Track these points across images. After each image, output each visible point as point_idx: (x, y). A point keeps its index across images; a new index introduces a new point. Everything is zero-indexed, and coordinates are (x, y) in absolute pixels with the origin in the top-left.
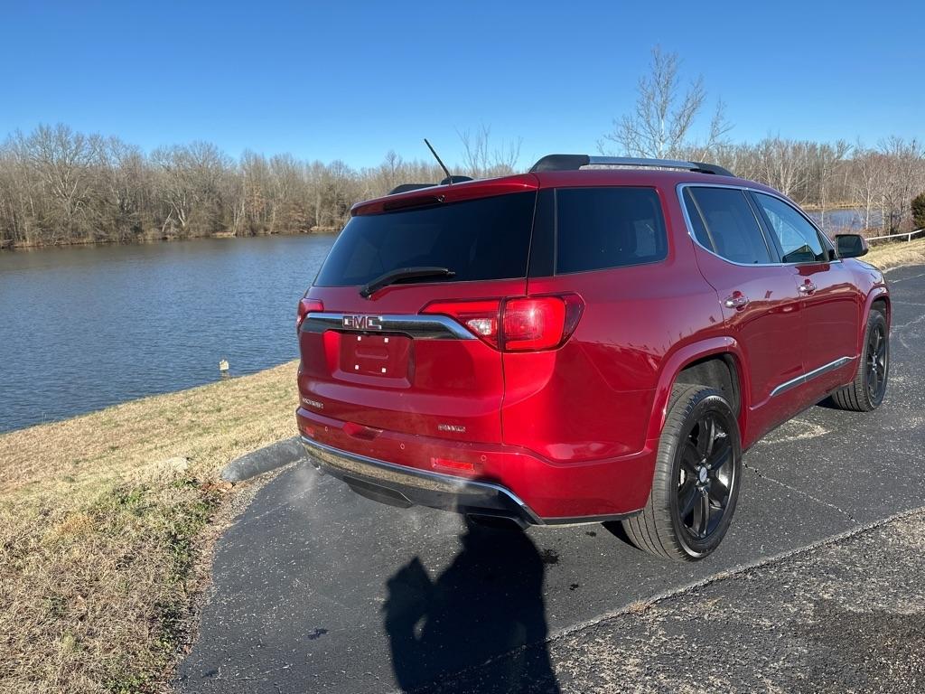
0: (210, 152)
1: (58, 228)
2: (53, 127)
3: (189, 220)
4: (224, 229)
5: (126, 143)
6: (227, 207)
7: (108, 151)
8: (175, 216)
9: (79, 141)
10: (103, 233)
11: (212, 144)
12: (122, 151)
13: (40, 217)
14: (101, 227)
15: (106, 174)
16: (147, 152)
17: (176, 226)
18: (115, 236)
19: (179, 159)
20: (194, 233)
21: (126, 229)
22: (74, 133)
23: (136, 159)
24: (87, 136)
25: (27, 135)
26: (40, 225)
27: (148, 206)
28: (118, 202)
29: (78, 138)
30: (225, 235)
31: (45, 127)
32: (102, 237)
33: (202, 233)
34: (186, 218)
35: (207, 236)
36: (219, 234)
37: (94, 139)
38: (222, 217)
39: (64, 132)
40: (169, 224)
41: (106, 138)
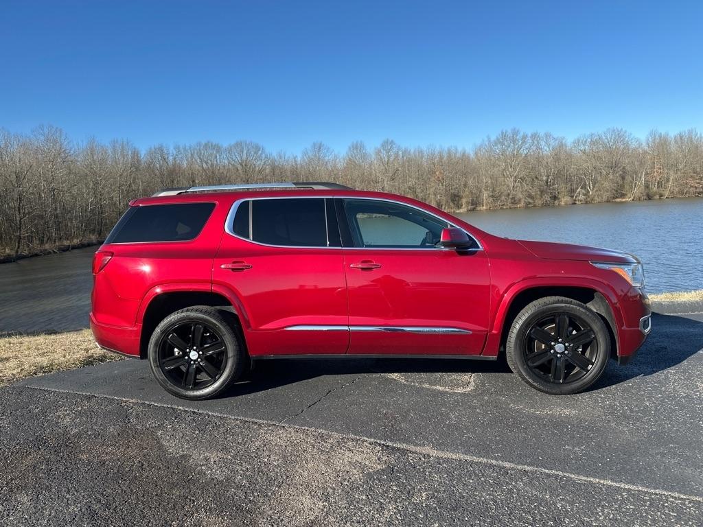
0: (620, 136)
1: (503, 198)
2: (509, 131)
3: (595, 189)
4: (623, 196)
5: (555, 136)
6: (629, 178)
7: (543, 143)
8: (584, 187)
9: (524, 137)
10: (531, 201)
11: (622, 129)
12: (552, 142)
13: (494, 190)
14: (530, 196)
15: (539, 159)
16: (569, 140)
17: (584, 195)
18: (539, 202)
19: (593, 143)
20: (597, 199)
21: (547, 197)
22: (521, 134)
23: (562, 145)
24: (530, 135)
25: (493, 138)
26: (492, 196)
27: (568, 180)
28: (545, 178)
29: (523, 136)
30: (624, 200)
31: (504, 132)
32: (530, 203)
33: (605, 199)
34: (594, 187)
35: (608, 201)
36: (618, 200)
37: (534, 136)
38: (622, 186)
39: (515, 132)
40: (579, 193)
41: (542, 133)
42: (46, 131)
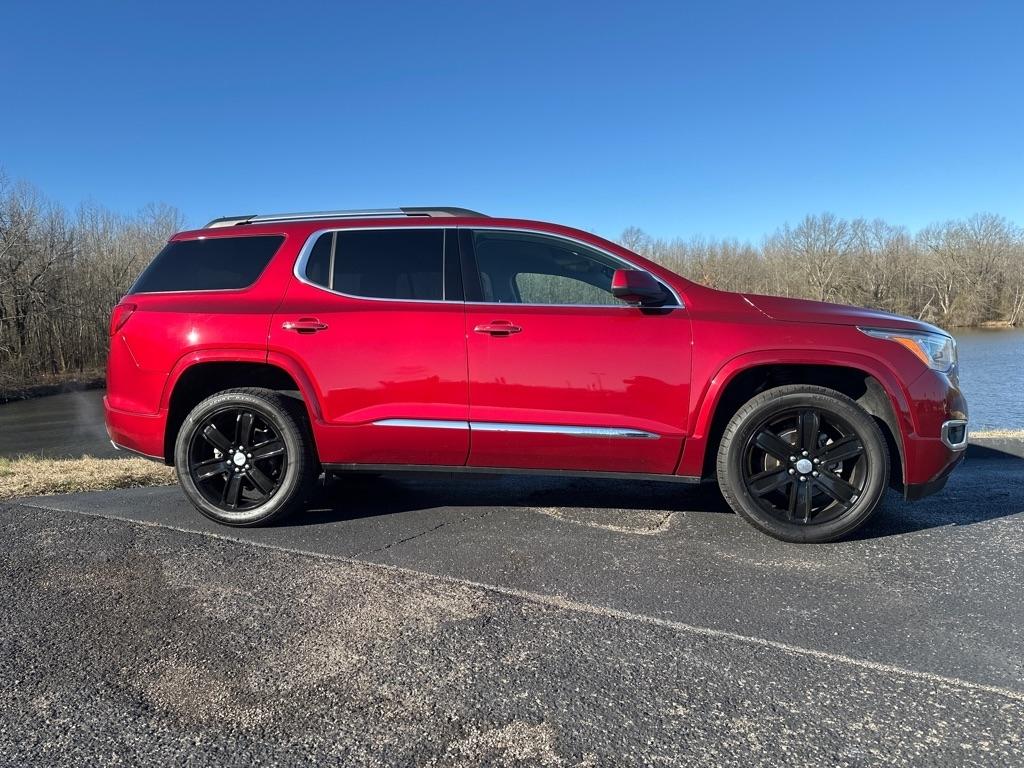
0: (994, 225)
2: (819, 216)
3: (953, 306)
4: (998, 317)
5: (891, 224)
6: (1007, 290)
7: (871, 236)
8: (935, 303)
9: (842, 227)
11: (997, 216)
12: (885, 234)
15: (865, 260)
16: (913, 231)
17: (935, 314)
19: (951, 235)
20: (957, 322)
22: (838, 221)
23: (901, 239)
24: (851, 223)
25: (793, 227)
27: (910, 291)
28: (873, 288)
29: (840, 224)
30: (999, 324)
31: (811, 217)
33: (969, 321)
34: (950, 306)
35: (974, 326)
36: (990, 324)
37: (857, 224)
38: (998, 302)
39: (828, 219)
40: (927, 312)
41: (869, 220)
42: (157, 212)
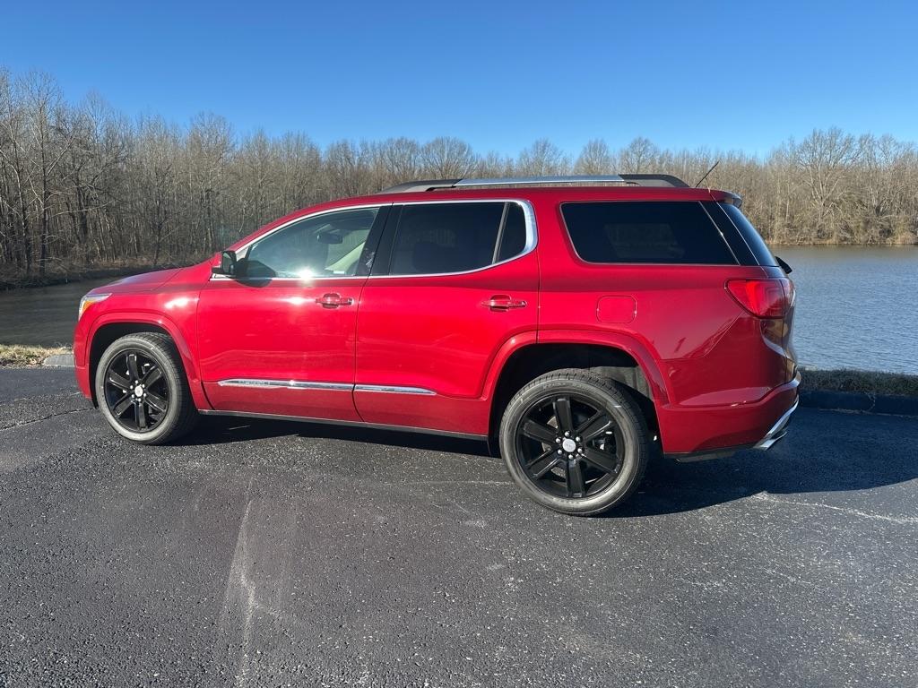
1: (805, 229)
2: (826, 131)
5: (899, 140)
7: (878, 151)
9: (849, 141)
10: (848, 236)
12: (892, 149)
13: (792, 217)
14: (847, 229)
15: (872, 176)
18: (860, 238)
21: (875, 232)
22: (845, 135)
24: (857, 138)
25: (799, 141)
26: (789, 226)
29: (847, 139)
31: (818, 131)
32: (846, 239)
37: (864, 139)
39: (835, 134)
41: (878, 137)
42: (206, 120)
